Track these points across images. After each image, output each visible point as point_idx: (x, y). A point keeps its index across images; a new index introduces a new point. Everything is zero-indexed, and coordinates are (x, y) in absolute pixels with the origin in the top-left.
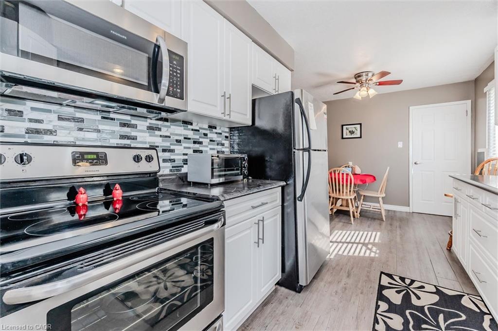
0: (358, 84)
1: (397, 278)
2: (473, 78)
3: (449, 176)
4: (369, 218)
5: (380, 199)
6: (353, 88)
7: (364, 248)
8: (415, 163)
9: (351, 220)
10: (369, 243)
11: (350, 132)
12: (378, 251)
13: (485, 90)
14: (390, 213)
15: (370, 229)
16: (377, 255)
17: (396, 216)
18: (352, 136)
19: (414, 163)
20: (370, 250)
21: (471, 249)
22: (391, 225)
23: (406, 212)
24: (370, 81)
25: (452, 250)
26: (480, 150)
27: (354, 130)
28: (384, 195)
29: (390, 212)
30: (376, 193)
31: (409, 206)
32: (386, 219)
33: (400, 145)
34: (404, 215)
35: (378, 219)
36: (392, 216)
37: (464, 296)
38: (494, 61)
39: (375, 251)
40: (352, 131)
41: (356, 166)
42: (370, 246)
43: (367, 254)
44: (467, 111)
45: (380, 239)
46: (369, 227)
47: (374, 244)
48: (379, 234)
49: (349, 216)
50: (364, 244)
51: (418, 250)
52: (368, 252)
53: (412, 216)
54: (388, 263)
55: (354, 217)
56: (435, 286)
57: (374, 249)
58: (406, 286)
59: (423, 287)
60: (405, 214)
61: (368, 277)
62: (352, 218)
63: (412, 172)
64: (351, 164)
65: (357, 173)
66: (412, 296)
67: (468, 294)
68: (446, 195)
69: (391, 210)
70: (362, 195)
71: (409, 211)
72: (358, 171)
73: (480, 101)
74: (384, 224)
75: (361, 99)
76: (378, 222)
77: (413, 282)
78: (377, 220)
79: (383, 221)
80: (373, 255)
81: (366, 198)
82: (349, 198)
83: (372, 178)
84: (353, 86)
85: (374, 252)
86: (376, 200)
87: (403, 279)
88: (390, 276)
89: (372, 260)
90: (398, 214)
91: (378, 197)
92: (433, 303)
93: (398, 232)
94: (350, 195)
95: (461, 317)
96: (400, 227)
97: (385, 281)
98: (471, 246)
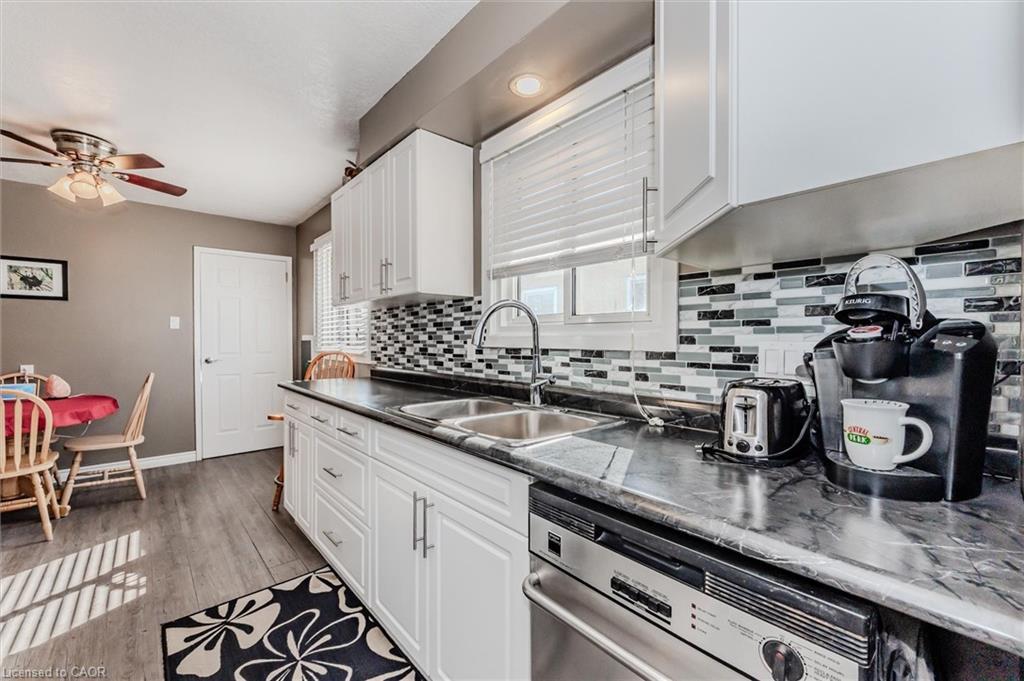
0: (64, 159)
1: (201, 618)
2: (295, 224)
3: (279, 386)
4: (101, 504)
5: (132, 451)
6: (48, 164)
7: (103, 590)
8: (207, 361)
9: (42, 532)
10: (115, 571)
11: (24, 279)
12: (143, 580)
13: (312, 248)
14: (154, 476)
15: (109, 533)
16: (143, 591)
17: (169, 477)
18: (34, 292)
19: (203, 360)
20: (122, 586)
21: (319, 501)
22: (162, 503)
23: (189, 463)
24: (104, 166)
25: (280, 509)
26: (305, 338)
27: (40, 275)
28: (141, 439)
29: (153, 472)
30: (122, 438)
31: (195, 449)
32: (147, 493)
33: (175, 323)
34: (187, 471)
35: (127, 500)
36: (160, 481)
37: (310, 578)
38: (330, 204)
39: (135, 583)
40: (34, 277)
41: (55, 377)
42: (118, 578)
43: (115, 603)
44: (287, 274)
45: (141, 545)
46: (105, 529)
47: (128, 568)
48: (136, 535)
49: (38, 519)
50: (99, 581)
51: (228, 534)
52: (117, 594)
53: (203, 468)
54: (174, 594)
55: (52, 517)
56: (270, 588)
57: (132, 579)
58: (223, 623)
59: (252, 603)
60: (187, 467)
61: (131, 659)
62: (48, 524)
63: (200, 378)
64: (29, 370)
65: (56, 394)
66: (237, 635)
67: (314, 572)
68: (269, 418)
69: (156, 468)
70: (77, 453)
71: (194, 460)
72: (61, 387)
73: (304, 262)
74: (144, 505)
75: (74, 200)
76: (129, 506)
77: (232, 604)
78: (123, 503)
79: (142, 499)
80: (131, 596)
81: (89, 458)
82: (34, 470)
83: (108, 404)
84: (49, 157)
85: (132, 587)
86: (122, 454)
87: (212, 612)
88: (187, 622)
89: (132, 609)
90: (172, 474)
91: (128, 448)
92: (273, 622)
93: (182, 512)
94: (38, 461)
95: (313, 615)
96: (184, 501)
97: (177, 639)
98: (317, 495)
